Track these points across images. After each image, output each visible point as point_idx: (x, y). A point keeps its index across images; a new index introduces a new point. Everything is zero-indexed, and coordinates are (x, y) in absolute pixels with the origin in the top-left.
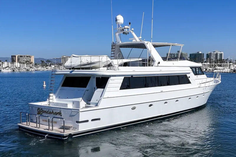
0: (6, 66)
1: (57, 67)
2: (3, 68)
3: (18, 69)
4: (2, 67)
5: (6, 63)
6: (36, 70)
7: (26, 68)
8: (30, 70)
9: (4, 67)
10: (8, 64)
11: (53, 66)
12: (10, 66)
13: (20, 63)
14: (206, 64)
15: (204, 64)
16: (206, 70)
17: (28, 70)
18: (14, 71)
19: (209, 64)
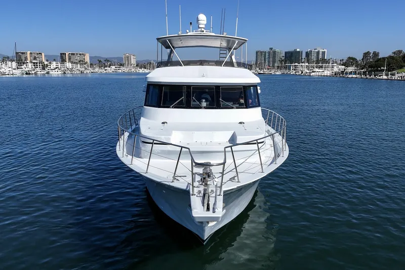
0: (55, 67)
3: (70, 71)
4: (50, 67)
5: (54, 63)
7: (79, 70)
8: (85, 72)
9: (52, 68)
10: (57, 64)
11: (113, 67)
12: (59, 66)
13: (72, 63)
14: (303, 64)
15: (301, 64)
16: (302, 72)
17: (82, 72)
18: (65, 73)
19: (307, 64)
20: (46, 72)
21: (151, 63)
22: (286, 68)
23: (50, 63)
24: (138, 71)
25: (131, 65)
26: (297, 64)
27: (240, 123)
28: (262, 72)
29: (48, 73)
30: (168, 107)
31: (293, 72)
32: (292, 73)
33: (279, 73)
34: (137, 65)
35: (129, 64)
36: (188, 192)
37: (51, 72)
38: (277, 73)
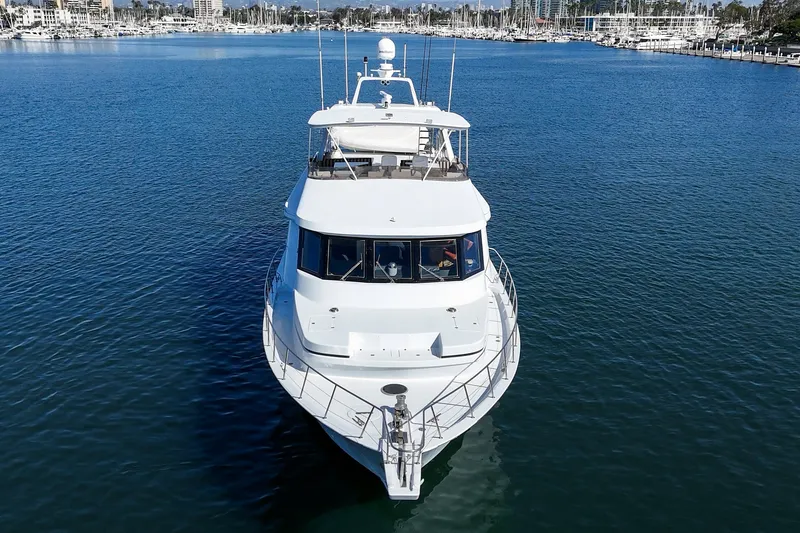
0: (33, 20)
1: (181, 22)
2: (25, 27)
3: (69, 32)
4: (22, 22)
5: (31, 10)
6: (121, 35)
7: (91, 29)
8: (104, 34)
9: (26, 24)
10: (38, 14)
11: (169, 19)
12: (43, 19)
13: (72, 9)
14: (623, 16)
15: (618, 16)
16: (617, 40)
17: (97, 35)
18: (57, 38)
19: (632, 16)
20: (12, 35)
21: (258, 9)
22: (580, 24)
23: (20, 11)
24: (227, 31)
25: (211, 12)
26: (607, 15)
27: (450, 310)
28: (523, 37)
29: (18, 37)
30: (337, 278)
31: (596, 36)
32: (594, 40)
33: (562, 40)
34: (226, 13)
35: (207, 9)
36: (381, 454)
37: (25, 36)
38: (561, 40)
